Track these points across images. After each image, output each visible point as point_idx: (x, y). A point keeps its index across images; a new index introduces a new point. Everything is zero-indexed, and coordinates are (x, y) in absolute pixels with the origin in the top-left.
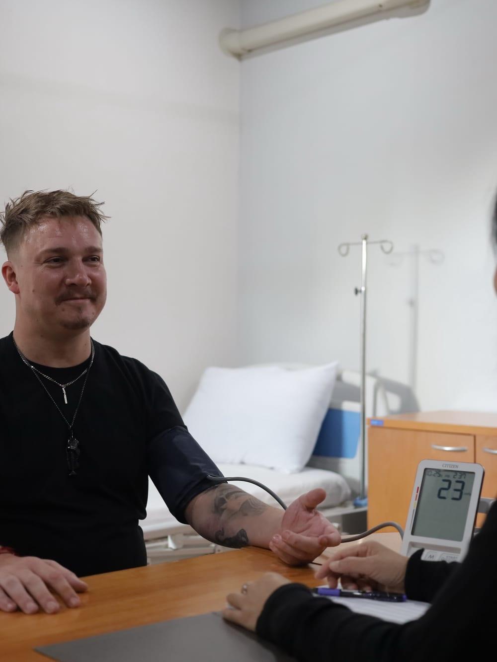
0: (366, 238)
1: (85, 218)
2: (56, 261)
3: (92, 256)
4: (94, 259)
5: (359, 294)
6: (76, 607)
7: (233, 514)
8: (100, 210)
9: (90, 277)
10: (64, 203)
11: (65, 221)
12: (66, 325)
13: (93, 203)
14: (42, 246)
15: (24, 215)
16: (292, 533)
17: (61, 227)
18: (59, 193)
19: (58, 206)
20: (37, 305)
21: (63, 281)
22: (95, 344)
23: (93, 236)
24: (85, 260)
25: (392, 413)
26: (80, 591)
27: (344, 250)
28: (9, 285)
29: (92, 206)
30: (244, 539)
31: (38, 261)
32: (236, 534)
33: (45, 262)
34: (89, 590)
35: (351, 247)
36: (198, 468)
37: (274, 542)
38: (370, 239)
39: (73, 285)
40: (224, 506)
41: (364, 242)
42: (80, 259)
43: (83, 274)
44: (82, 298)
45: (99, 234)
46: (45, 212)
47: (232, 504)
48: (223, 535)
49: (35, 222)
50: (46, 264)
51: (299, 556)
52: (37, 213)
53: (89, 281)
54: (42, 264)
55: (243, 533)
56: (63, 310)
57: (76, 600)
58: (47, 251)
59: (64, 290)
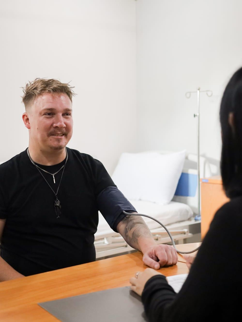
0: (199, 89)
1: (65, 94)
2: (49, 114)
3: (67, 113)
4: (67, 114)
5: (196, 117)
8: (72, 90)
9: (65, 123)
10: (55, 86)
13: (69, 86)
15: (35, 91)
18: (53, 81)
19: (52, 88)
20: (39, 136)
21: (52, 125)
23: (68, 103)
24: (63, 115)
28: (26, 124)
29: (69, 88)
31: (40, 114)
33: (44, 115)
35: (191, 93)
39: (56, 127)
42: (61, 114)
43: (62, 121)
49: (40, 94)
50: (45, 116)
52: (41, 90)
53: (65, 126)
56: (51, 140)
58: (45, 109)
59: (52, 129)
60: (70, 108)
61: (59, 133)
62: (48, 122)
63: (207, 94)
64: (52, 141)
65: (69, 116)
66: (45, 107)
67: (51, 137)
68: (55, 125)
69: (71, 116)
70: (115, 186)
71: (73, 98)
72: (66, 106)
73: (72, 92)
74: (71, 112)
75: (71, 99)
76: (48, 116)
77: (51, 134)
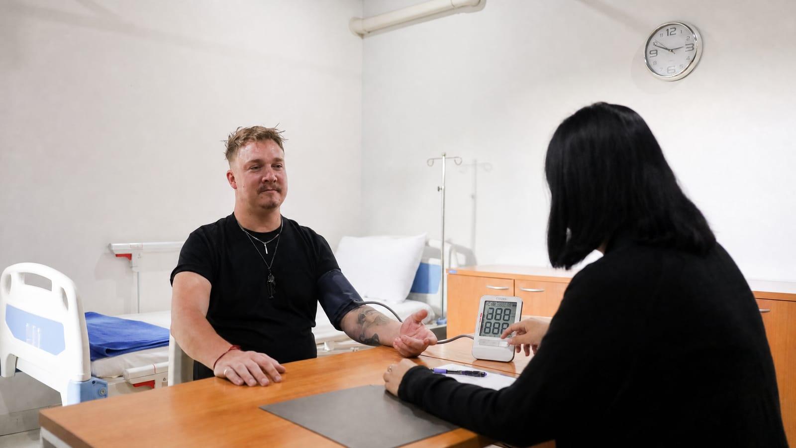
0: (444, 156)
1: (272, 141)
2: (256, 168)
3: (277, 164)
4: (278, 166)
5: (440, 190)
6: (279, 382)
7: (370, 324)
8: (281, 135)
9: (276, 176)
10: (260, 132)
11: (260, 144)
12: (263, 207)
13: (277, 131)
14: (248, 158)
15: (236, 142)
16: (407, 336)
17: (257, 147)
18: (257, 127)
19: (256, 134)
20: (246, 196)
21: (260, 181)
22: (283, 218)
23: (277, 151)
24: (273, 166)
25: (460, 266)
26: (281, 372)
27: (430, 162)
28: (231, 184)
29: (277, 133)
30: (377, 340)
31: (245, 168)
32: (371, 337)
33: (250, 168)
34: (286, 371)
35: (435, 160)
36: (348, 296)
37: (396, 343)
38: (446, 157)
39: (266, 181)
40: (363, 320)
41: (444, 157)
42: (270, 165)
43: (271, 174)
44: (272, 190)
45: (282, 151)
46: (249, 138)
47: (370, 318)
48: (364, 337)
49: (243, 145)
50: (250, 170)
51: (412, 351)
52: (244, 139)
53: (275, 179)
54: (248, 170)
55: (376, 336)
56: (262, 198)
57: (279, 377)
58: (249, 162)
59: (261, 185)
60: (281, 157)
61: (269, 188)
62: (257, 176)
63: (455, 161)
64: (264, 200)
65: (281, 168)
66: (250, 159)
67: (262, 195)
68: (264, 179)
69: (284, 169)
70: (340, 269)
71: (284, 145)
72: (276, 156)
73: (281, 137)
74: (282, 163)
75: (282, 147)
76: (256, 170)
77: (262, 191)
